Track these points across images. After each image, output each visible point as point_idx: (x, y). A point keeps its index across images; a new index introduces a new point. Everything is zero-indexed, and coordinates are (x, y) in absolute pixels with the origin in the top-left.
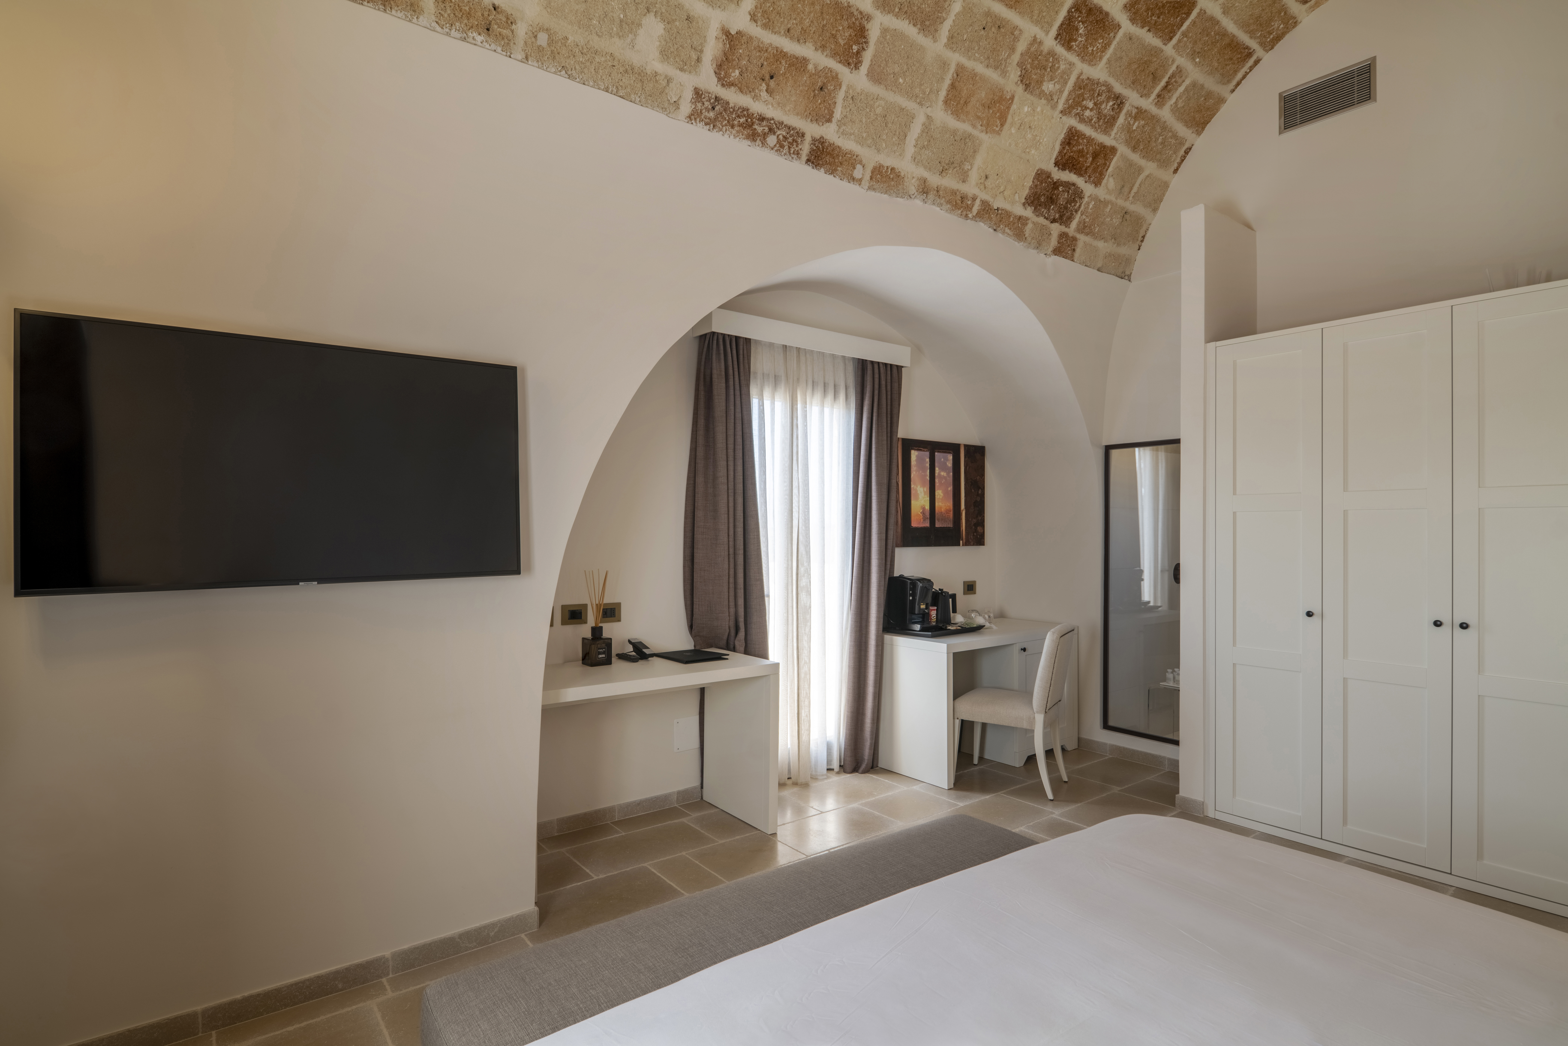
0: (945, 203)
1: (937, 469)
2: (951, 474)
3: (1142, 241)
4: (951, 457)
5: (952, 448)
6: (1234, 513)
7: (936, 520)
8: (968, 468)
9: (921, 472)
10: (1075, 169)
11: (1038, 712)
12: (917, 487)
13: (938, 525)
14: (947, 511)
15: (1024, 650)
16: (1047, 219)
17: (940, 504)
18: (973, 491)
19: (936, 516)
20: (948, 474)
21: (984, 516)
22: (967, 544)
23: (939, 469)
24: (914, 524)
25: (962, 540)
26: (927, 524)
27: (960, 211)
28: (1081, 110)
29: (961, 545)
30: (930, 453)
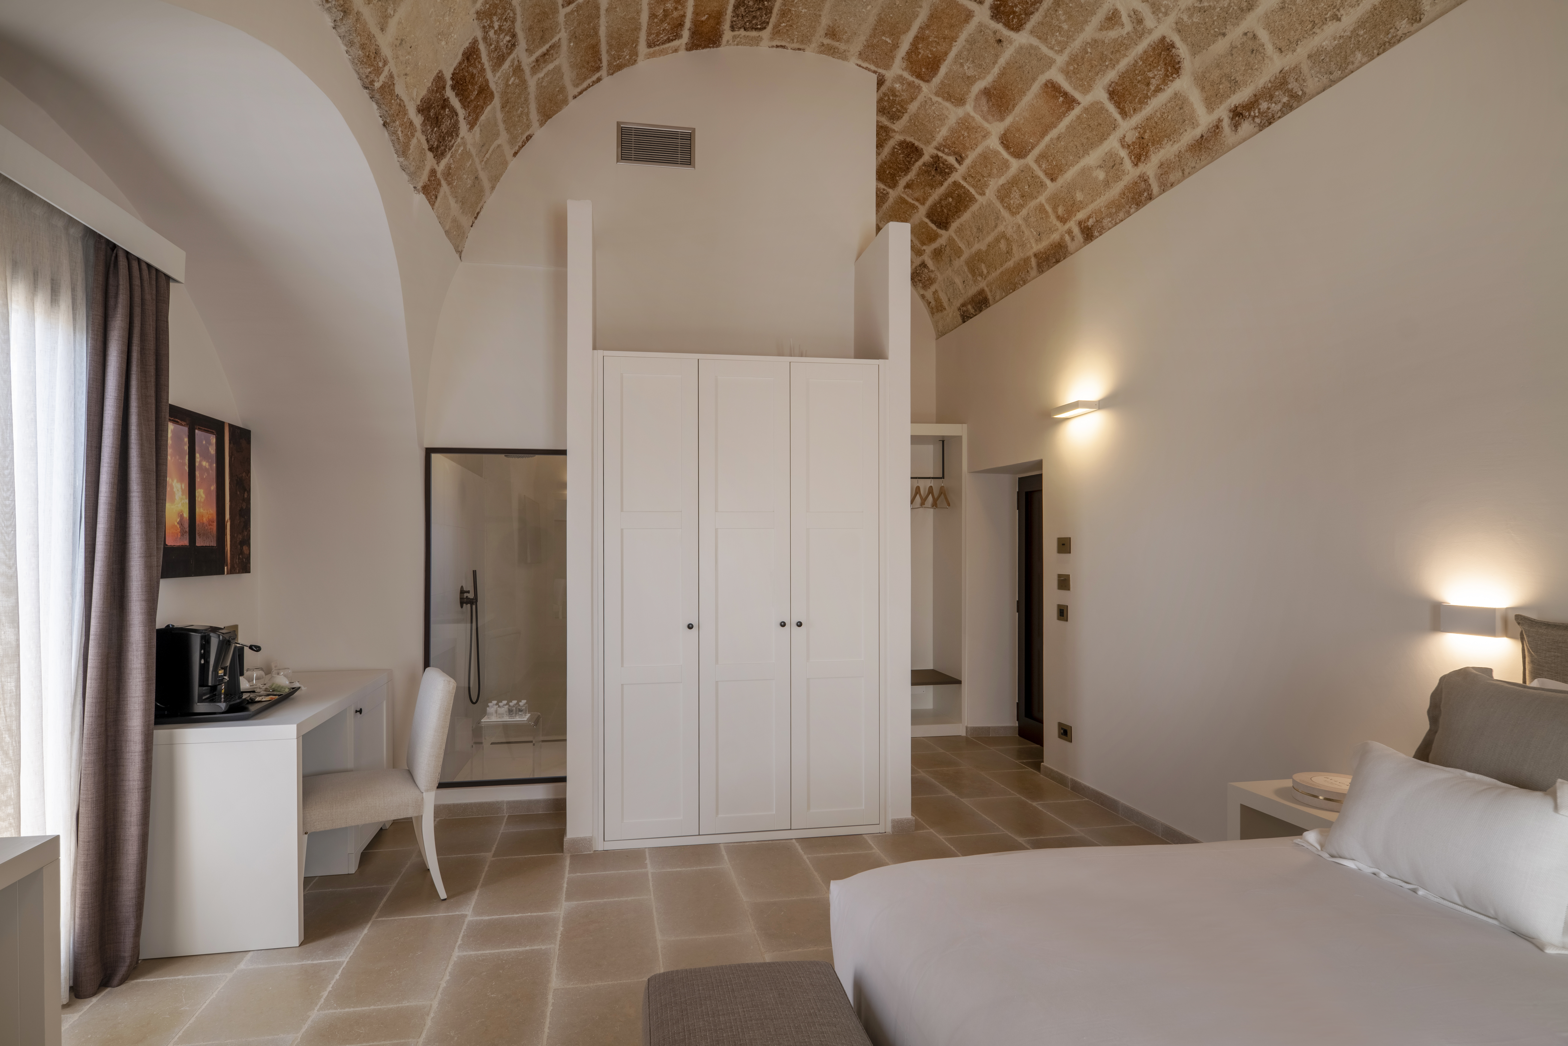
0: (358, 45)
1: (197, 455)
2: (215, 465)
3: (476, 218)
4: (214, 441)
5: (214, 426)
6: (622, 530)
7: (197, 535)
8: (233, 459)
9: (177, 457)
10: (462, 95)
11: (427, 791)
12: (173, 481)
13: (199, 543)
14: (210, 521)
15: (360, 711)
16: (428, 142)
17: (202, 510)
18: (238, 493)
19: (197, 528)
20: (210, 465)
21: (250, 531)
22: (232, 572)
23: (200, 456)
24: (170, 542)
25: (227, 566)
26: (185, 542)
27: (369, 70)
28: (488, 25)
29: (226, 573)
30: (189, 429)
